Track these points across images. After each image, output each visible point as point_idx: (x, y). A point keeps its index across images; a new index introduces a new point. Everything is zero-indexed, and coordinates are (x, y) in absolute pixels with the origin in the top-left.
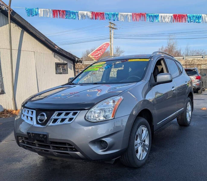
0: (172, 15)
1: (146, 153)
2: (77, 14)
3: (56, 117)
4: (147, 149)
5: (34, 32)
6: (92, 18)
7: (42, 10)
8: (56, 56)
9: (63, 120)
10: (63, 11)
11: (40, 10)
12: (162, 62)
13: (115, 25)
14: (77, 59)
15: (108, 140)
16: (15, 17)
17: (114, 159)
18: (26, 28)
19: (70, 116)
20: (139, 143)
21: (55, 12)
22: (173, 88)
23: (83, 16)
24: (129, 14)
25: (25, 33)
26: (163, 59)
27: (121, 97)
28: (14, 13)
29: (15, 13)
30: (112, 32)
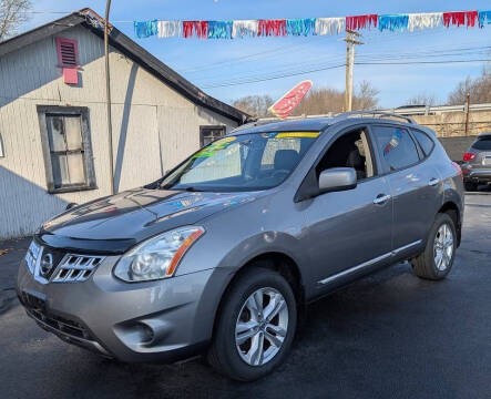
0: (441, 14)
1: (278, 349)
2: (228, 27)
3: (66, 265)
4: (281, 339)
5: (155, 68)
6: (259, 34)
7: (164, 23)
8: (203, 113)
9: (77, 272)
10: (204, 24)
11: (159, 24)
12: (363, 135)
13: (358, 35)
14: (245, 117)
15: (155, 324)
16: (118, 40)
17: (180, 363)
18: (141, 60)
19: (90, 266)
20: (254, 328)
21: (187, 26)
22: (379, 196)
23: (243, 30)
24: (338, 19)
25: (140, 70)
26: (364, 129)
27: (201, 228)
28: (116, 32)
29: (118, 32)
30: (352, 50)
